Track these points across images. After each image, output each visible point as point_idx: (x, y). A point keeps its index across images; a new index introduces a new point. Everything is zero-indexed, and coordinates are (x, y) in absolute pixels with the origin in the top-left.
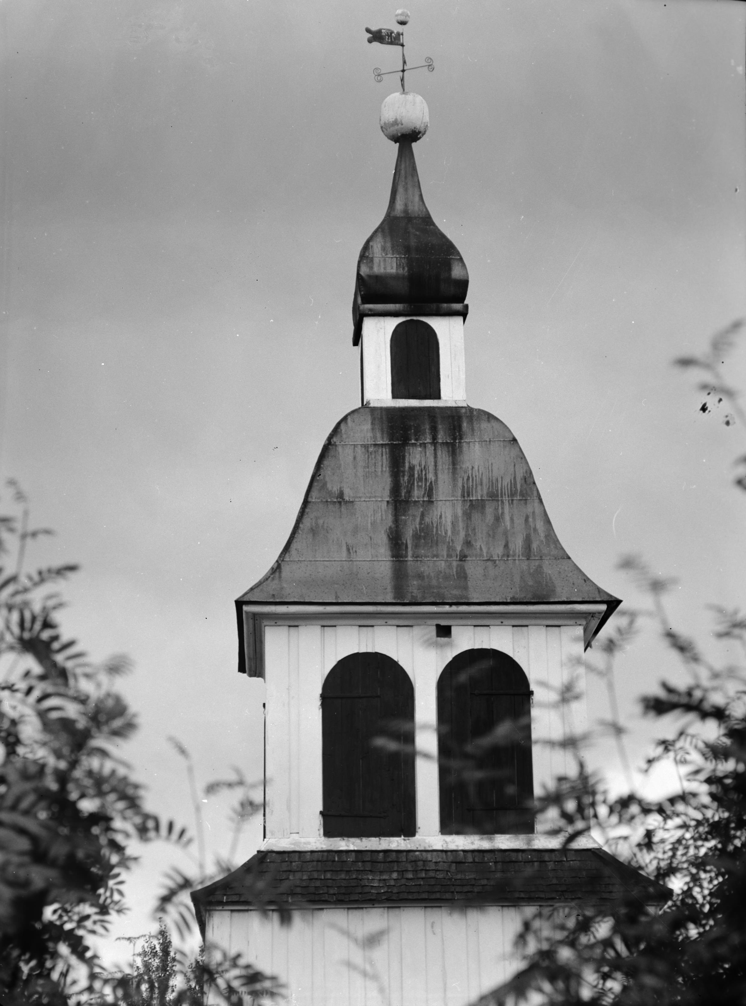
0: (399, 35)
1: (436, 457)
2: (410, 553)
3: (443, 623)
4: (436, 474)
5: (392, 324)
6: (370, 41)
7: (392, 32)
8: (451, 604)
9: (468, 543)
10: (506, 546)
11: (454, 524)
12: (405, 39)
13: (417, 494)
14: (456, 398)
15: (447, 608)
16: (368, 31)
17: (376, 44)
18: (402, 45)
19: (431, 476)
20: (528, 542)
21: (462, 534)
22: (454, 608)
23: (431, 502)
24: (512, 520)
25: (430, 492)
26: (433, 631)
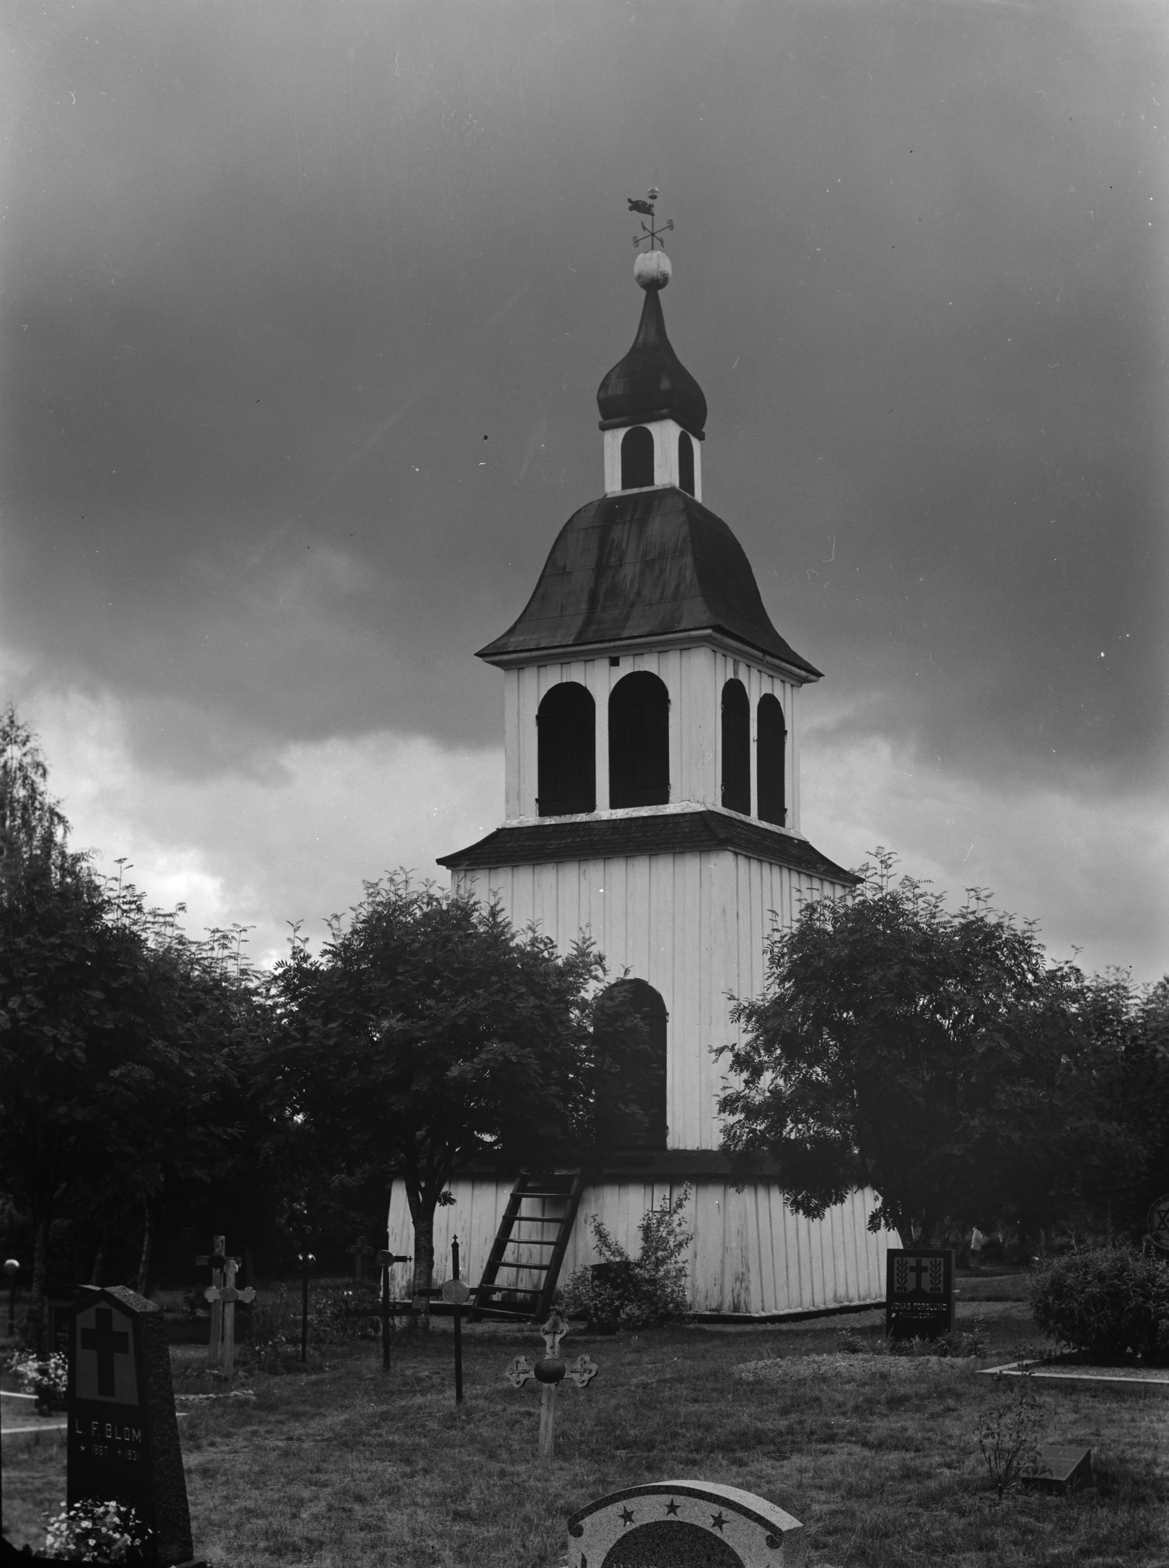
0: (651, 206)
1: (630, 531)
2: (600, 606)
3: (614, 655)
4: (627, 544)
5: (622, 433)
6: (631, 209)
7: (646, 204)
8: (610, 641)
9: (638, 593)
10: (663, 593)
11: (632, 580)
12: (655, 210)
13: (613, 560)
14: (664, 482)
15: (607, 645)
16: (630, 201)
17: (635, 212)
18: (653, 215)
19: (624, 546)
20: (678, 586)
21: (636, 586)
22: (612, 644)
23: (621, 565)
24: (670, 572)
25: (621, 559)
26: (606, 662)
